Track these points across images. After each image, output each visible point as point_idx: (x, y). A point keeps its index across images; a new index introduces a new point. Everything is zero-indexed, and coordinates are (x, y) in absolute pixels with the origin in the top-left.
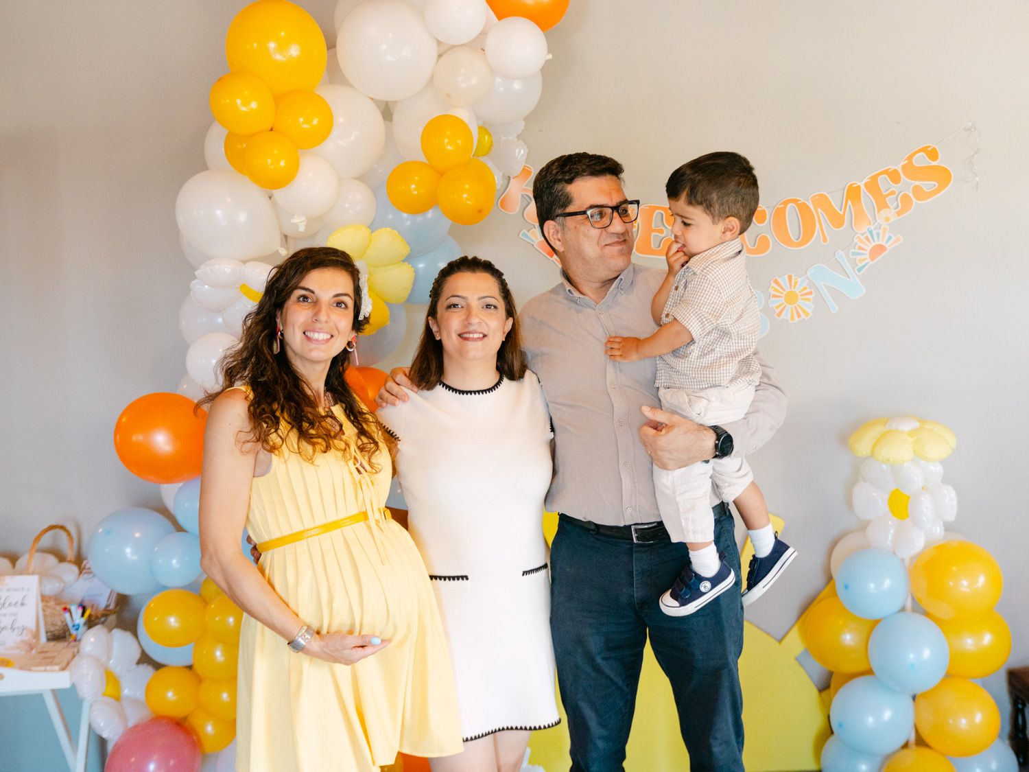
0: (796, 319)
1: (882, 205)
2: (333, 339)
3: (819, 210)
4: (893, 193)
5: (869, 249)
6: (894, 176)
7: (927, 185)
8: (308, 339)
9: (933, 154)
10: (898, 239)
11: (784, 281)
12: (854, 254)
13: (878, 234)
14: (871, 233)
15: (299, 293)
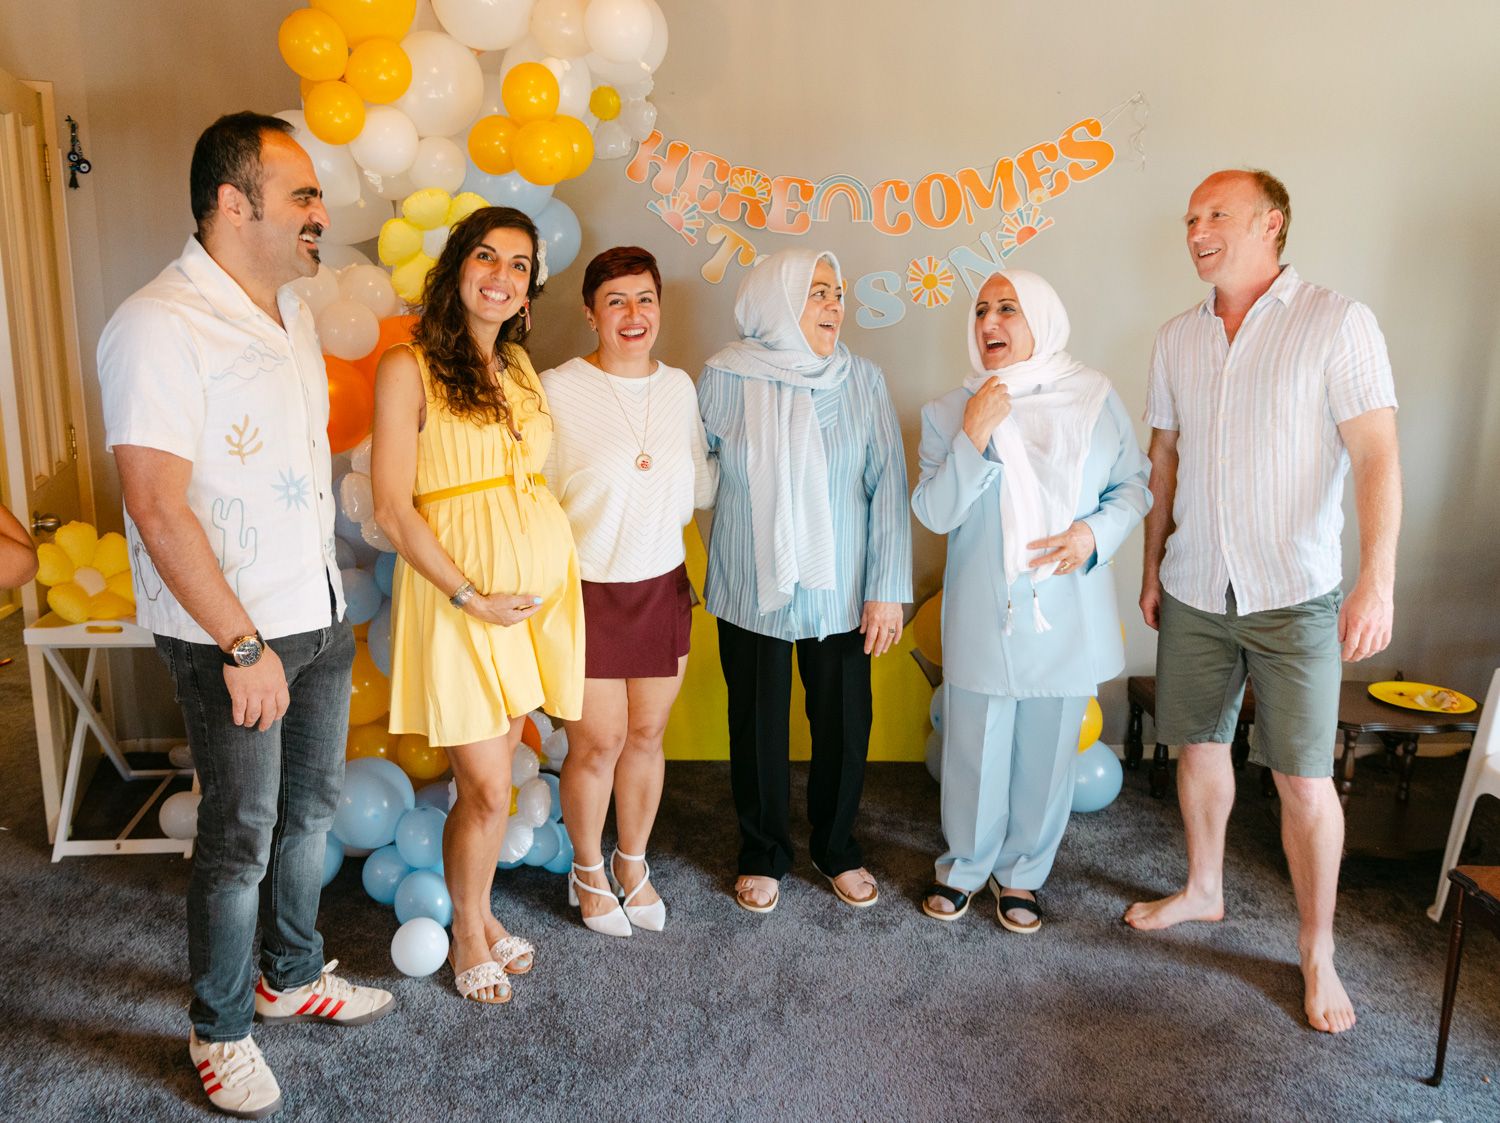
0: (934, 305)
1: (1035, 184)
2: (510, 301)
3: (967, 188)
4: (1048, 170)
5: (1017, 231)
6: (1051, 152)
7: (1085, 163)
8: (485, 297)
9: (1095, 129)
10: (1050, 222)
11: (923, 263)
12: (1000, 236)
13: (1028, 216)
14: (1021, 214)
15: (480, 250)
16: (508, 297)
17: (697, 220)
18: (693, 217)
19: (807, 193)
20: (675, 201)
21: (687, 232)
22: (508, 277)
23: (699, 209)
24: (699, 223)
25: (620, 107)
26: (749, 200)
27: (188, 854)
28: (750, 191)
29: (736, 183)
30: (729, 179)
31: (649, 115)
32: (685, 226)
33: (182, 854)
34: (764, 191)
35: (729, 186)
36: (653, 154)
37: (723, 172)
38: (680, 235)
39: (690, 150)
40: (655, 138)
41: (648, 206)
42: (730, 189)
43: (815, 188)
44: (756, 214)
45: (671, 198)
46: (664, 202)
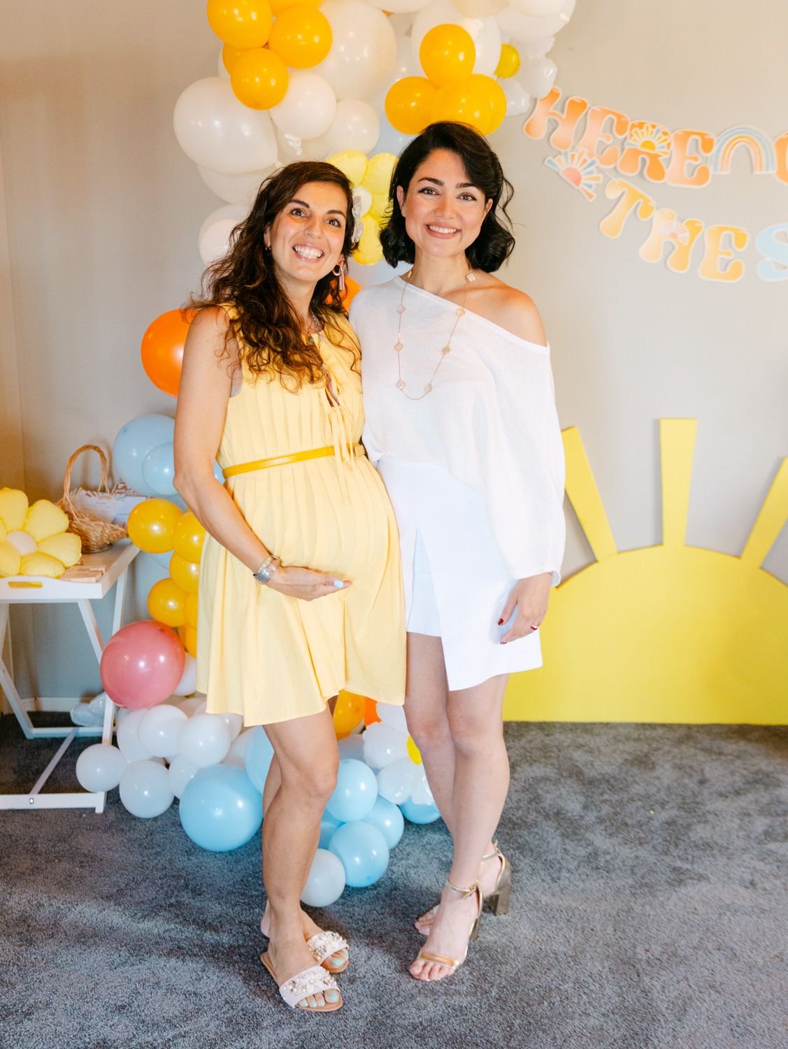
2: (323, 258)
8: (298, 255)
15: (292, 206)
16: (323, 255)
17: (595, 175)
18: (591, 172)
19: (707, 145)
20: (573, 156)
21: (585, 188)
22: (322, 232)
23: (598, 164)
24: (597, 179)
25: (518, 64)
26: (649, 154)
27: (100, 809)
28: (648, 144)
29: (635, 137)
30: (628, 133)
31: (549, 72)
32: (583, 181)
33: (94, 809)
34: (662, 145)
35: (627, 141)
36: (551, 110)
37: (622, 127)
38: (578, 190)
39: (588, 106)
40: (553, 95)
41: (546, 162)
42: (628, 144)
43: (715, 140)
44: (656, 168)
45: (569, 154)
46: (562, 158)
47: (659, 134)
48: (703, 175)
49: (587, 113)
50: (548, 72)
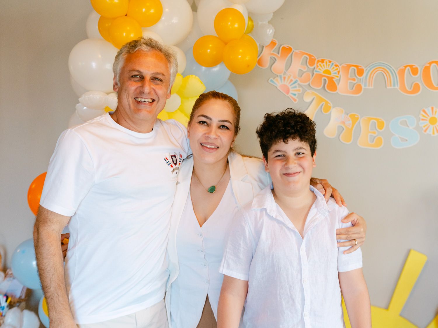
17: (298, 88)
18: (295, 87)
19: (360, 72)
20: (285, 78)
21: (292, 95)
23: (299, 82)
24: (299, 90)
25: (253, 27)
26: (328, 77)
28: (327, 72)
29: (320, 67)
30: (315, 66)
32: (291, 92)
34: (336, 71)
35: (316, 70)
36: (272, 52)
37: (312, 62)
38: (288, 97)
39: (293, 50)
40: (273, 44)
41: (269, 81)
42: (316, 71)
43: (365, 70)
44: (331, 85)
45: (283, 76)
46: (279, 79)
47: (333, 66)
48: (358, 89)
49: (292, 54)
50: (270, 31)
